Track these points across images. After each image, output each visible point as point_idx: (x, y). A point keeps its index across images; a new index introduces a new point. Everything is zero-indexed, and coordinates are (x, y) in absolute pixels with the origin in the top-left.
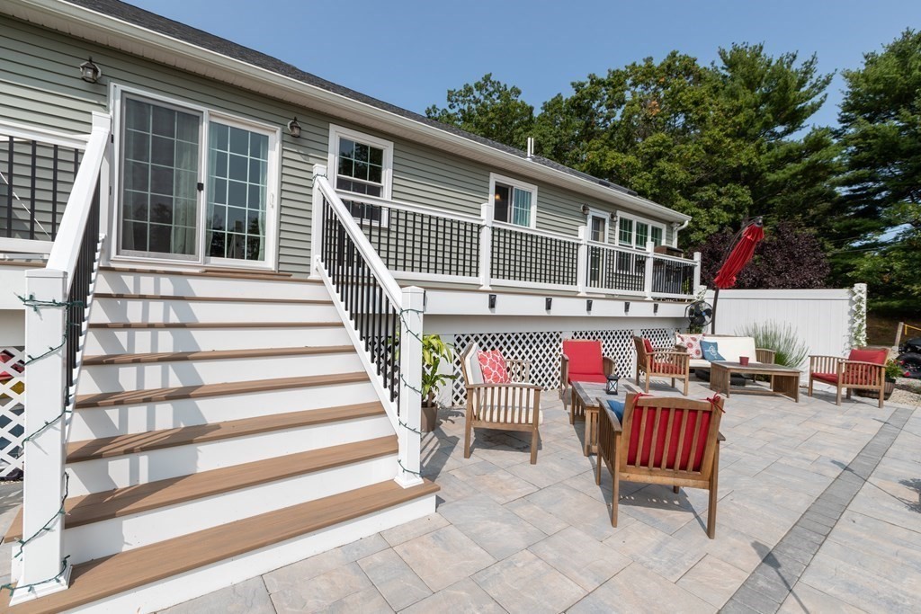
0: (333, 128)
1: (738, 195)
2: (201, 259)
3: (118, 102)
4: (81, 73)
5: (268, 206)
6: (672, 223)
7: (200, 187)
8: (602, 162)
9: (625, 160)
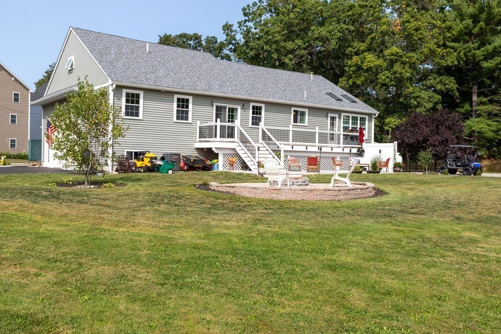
1: (447, 84)
3: (215, 107)
4: (210, 103)
6: (371, 114)
8: (363, 63)
9: (376, 63)
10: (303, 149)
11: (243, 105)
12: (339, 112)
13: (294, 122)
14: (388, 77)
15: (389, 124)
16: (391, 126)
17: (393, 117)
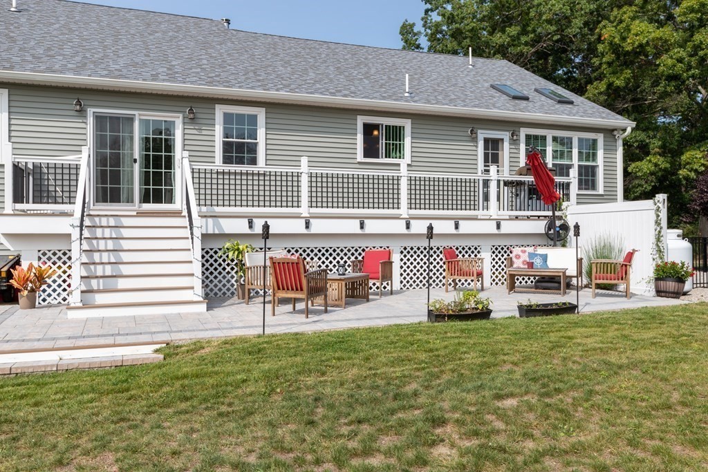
0: (218, 107)
2: (137, 205)
3: (92, 118)
4: (73, 107)
5: (176, 167)
6: (613, 130)
7: (135, 161)
8: (624, 39)
9: (653, 34)
10: (352, 227)
11: (191, 111)
12: (513, 125)
13: (366, 156)
14: (680, 60)
15: (688, 163)
16: (696, 167)
17: (699, 148)
